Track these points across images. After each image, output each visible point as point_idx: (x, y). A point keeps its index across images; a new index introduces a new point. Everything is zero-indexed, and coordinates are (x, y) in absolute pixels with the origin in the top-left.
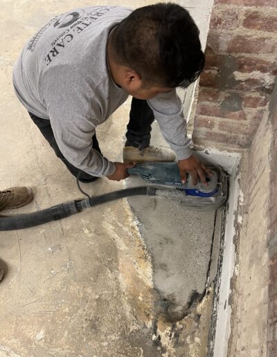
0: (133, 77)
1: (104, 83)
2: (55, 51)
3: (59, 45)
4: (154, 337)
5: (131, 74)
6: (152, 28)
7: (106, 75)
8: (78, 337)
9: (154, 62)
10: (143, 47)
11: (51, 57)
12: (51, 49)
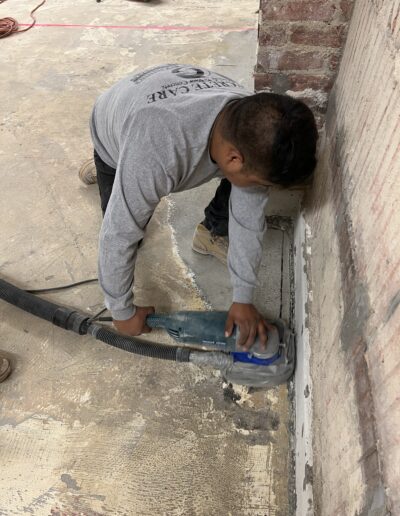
0: (234, 158)
1: (200, 148)
2: (162, 94)
3: (171, 92)
4: (225, 385)
5: (236, 154)
6: (273, 117)
7: (205, 141)
8: (133, 395)
9: (264, 150)
10: (257, 131)
11: (157, 98)
12: (160, 90)
